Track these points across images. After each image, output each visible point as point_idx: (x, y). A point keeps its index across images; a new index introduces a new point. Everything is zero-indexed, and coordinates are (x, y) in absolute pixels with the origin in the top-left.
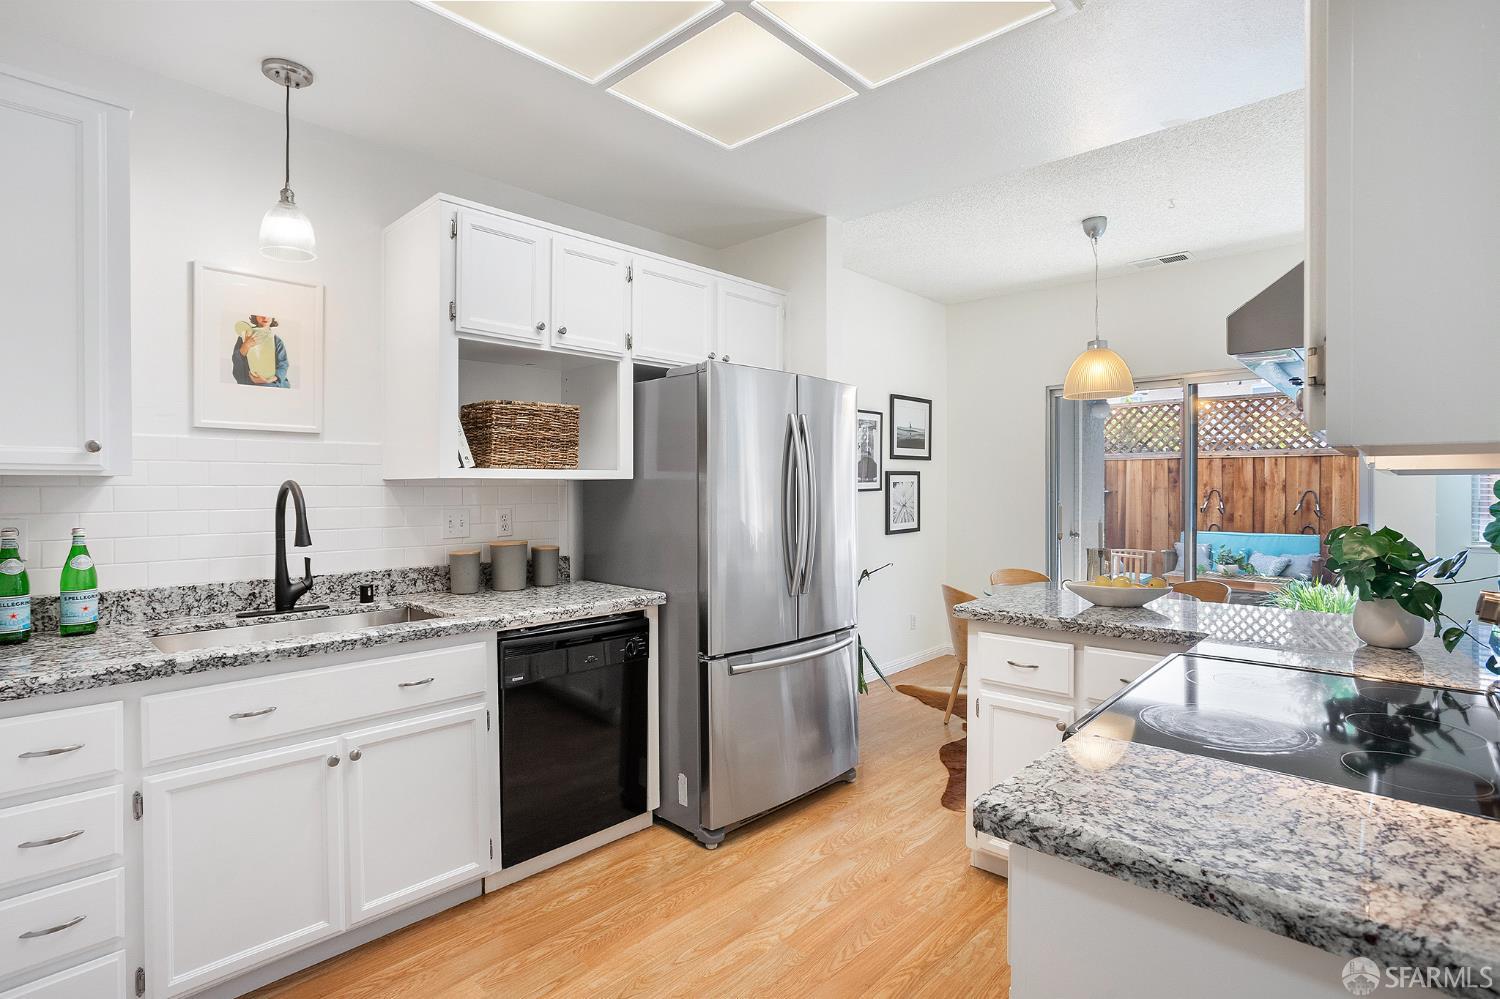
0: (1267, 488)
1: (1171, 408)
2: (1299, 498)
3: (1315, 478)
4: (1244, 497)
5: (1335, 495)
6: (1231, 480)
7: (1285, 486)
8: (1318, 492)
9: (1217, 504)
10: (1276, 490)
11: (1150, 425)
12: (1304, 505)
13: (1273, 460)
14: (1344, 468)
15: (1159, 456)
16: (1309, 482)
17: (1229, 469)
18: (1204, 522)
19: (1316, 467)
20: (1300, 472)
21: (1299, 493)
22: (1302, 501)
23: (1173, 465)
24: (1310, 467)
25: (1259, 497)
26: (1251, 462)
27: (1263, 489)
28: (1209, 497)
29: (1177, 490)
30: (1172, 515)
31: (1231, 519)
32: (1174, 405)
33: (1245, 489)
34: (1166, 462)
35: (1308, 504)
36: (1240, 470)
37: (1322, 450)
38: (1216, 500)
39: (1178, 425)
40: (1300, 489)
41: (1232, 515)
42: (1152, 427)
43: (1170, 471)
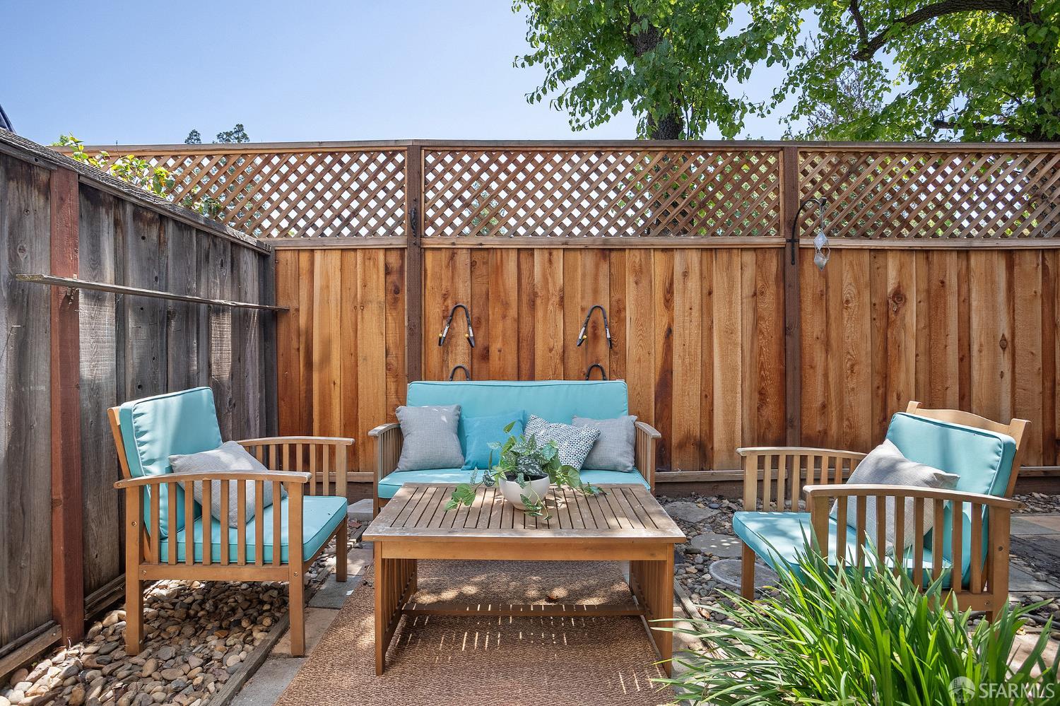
0: (538, 301)
1: (390, 158)
2: (582, 318)
3: (604, 284)
4: (504, 317)
5: (629, 313)
6: (484, 290)
7: (562, 299)
8: (607, 309)
9: (463, 330)
10: (550, 307)
11: (355, 186)
12: (590, 329)
13: (547, 255)
14: (641, 272)
15: (371, 242)
16: (596, 291)
17: (480, 269)
18: (444, 362)
19: (604, 267)
20: (584, 275)
21: (583, 309)
22: (587, 323)
23: (394, 259)
24: (597, 266)
25: (526, 319)
26: (513, 255)
27: (532, 305)
28: (450, 318)
29: (400, 304)
30: (393, 351)
31: (485, 355)
32: (395, 153)
33: (506, 305)
34: (381, 255)
35: (595, 328)
36: (498, 270)
37: (613, 240)
38: (461, 324)
39: (402, 188)
40: (584, 304)
41: (487, 349)
42: (359, 191)
43: (388, 272)
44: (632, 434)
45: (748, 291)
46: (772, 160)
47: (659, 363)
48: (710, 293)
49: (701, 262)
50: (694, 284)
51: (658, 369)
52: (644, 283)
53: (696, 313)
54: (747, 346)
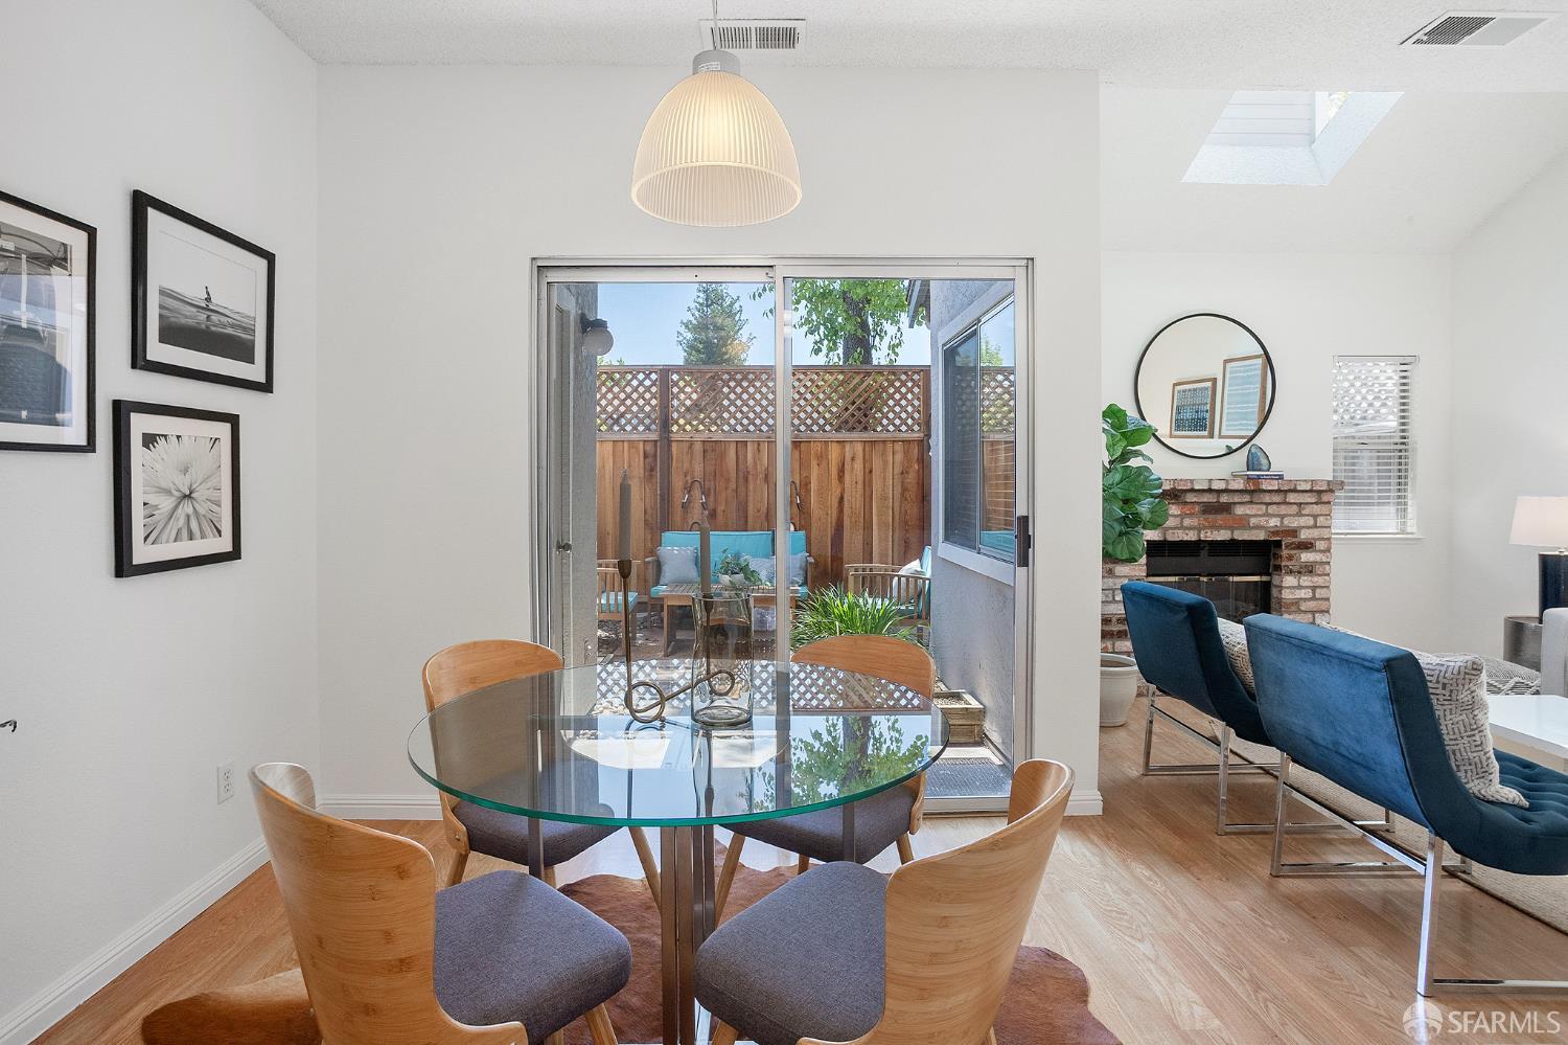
0: (750, 477)
1: (647, 376)
3: (796, 465)
4: (726, 488)
5: (813, 486)
6: (713, 468)
7: (766, 476)
8: (798, 483)
9: (699, 498)
10: (758, 482)
11: (622, 396)
13: (756, 445)
14: (822, 457)
15: (634, 437)
17: (710, 455)
18: (684, 519)
19: (796, 454)
23: (649, 447)
24: (791, 454)
25: (742, 489)
26: (733, 446)
27: (746, 480)
28: (689, 489)
29: (654, 480)
30: (649, 511)
31: (713, 515)
32: (651, 373)
33: (728, 480)
34: (641, 444)
36: (723, 456)
38: (697, 492)
39: (655, 398)
41: (714, 510)
42: (625, 399)
43: (646, 456)
44: (804, 564)
45: (898, 470)
46: (916, 377)
47: (834, 521)
48: (871, 472)
49: (864, 450)
50: (858, 465)
51: (834, 524)
52: (824, 463)
53: (860, 486)
54: (897, 509)
